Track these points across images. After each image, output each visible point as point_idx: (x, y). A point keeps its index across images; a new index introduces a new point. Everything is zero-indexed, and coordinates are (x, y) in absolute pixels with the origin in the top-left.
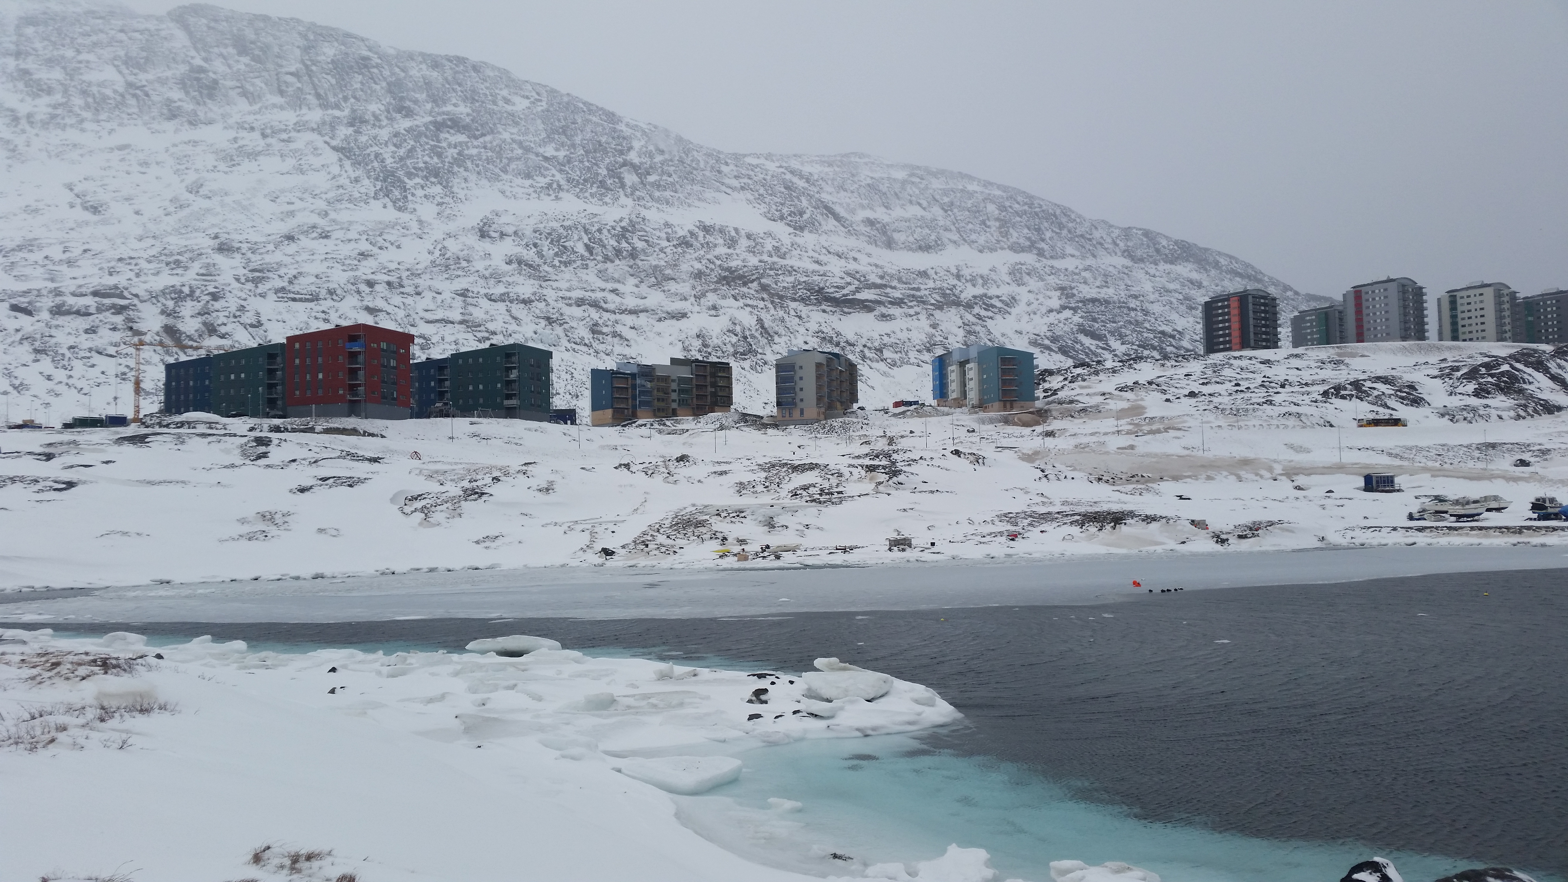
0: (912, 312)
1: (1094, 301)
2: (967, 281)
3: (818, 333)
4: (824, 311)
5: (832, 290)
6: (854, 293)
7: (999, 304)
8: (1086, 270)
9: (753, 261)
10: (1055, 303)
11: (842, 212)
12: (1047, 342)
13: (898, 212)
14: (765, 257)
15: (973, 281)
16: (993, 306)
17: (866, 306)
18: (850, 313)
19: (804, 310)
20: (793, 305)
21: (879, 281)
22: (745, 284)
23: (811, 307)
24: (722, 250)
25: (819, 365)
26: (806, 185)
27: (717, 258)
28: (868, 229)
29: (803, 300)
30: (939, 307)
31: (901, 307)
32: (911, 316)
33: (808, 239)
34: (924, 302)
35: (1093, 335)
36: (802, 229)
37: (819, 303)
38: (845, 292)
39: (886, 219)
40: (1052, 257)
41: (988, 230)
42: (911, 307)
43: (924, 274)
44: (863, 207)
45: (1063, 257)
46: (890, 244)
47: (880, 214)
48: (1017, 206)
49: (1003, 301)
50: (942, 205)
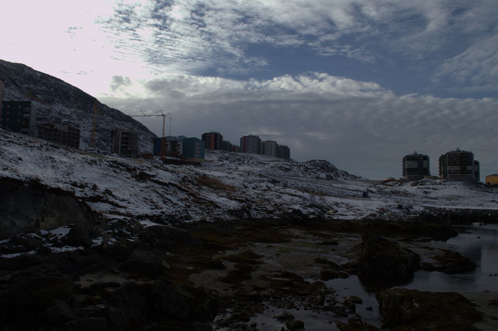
1: (104, 129)
2: (63, 116)
11: (18, 83)
13: (39, 87)
15: (65, 116)
39: (34, 89)
44: (25, 82)
47: (32, 87)
49: (75, 125)
50: (54, 89)
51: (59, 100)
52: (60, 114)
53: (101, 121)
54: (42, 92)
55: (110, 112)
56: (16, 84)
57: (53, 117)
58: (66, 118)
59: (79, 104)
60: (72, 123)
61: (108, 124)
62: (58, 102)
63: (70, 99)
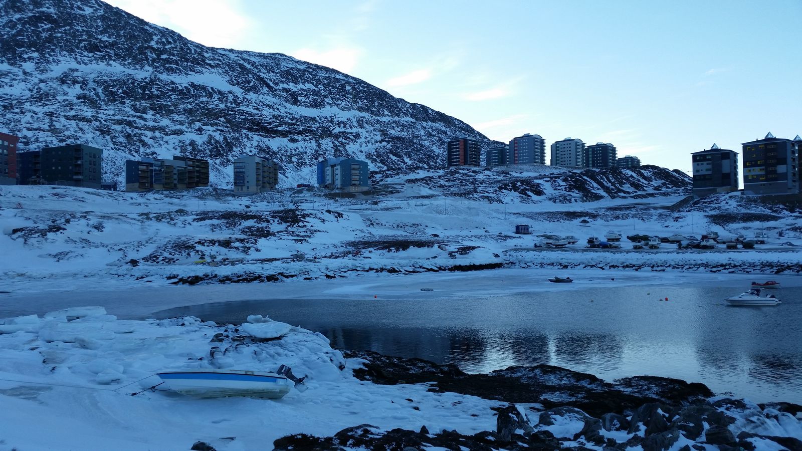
0: (307, 138)
1: (397, 138)
2: (336, 124)
3: (257, 146)
4: (261, 135)
5: (265, 125)
6: (276, 126)
7: (352, 137)
8: (393, 122)
9: (222, 106)
10: (379, 138)
11: (272, 84)
12: (374, 157)
13: (301, 86)
14: (229, 105)
15: (339, 124)
16: (349, 138)
17: (284, 134)
18: (275, 137)
19: (250, 134)
20: (244, 131)
21: (290, 121)
22: (217, 119)
23: (253, 133)
24: (205, 99)
25: (258, 163)
26: (252, 68)
27: (201, 102)
28: (285, 94)
29: (250, 129)
30: (321, 137)
31: (302, 136)
32: (307, 141)
33: (252, 96)
34: (313, 134)
35: (396, 155)
36: (249, 91)
37: (257, 131)
38: (271, 126)
39: (295, 89)
40: (378, 116)
41: (347, 99)
42: (307, 136)
43: (313, 119)
44: (281, 81)
45: (383, 115)
46: (296, 102)
47: (291, 86)
48: (361, 88)
49: (353, 136)
50: (324, 85)
51: (330, 102)
52: (332, 121)
53: (393, 126)
54: (306, 93)
55: (409, 110)
56: (268, 86)
57: (319, 127)
58: (339, 127)
59: (360, 103)
60: (348, 133)
61: (403, 129)
62: (330, 104)
63: (347, 98)
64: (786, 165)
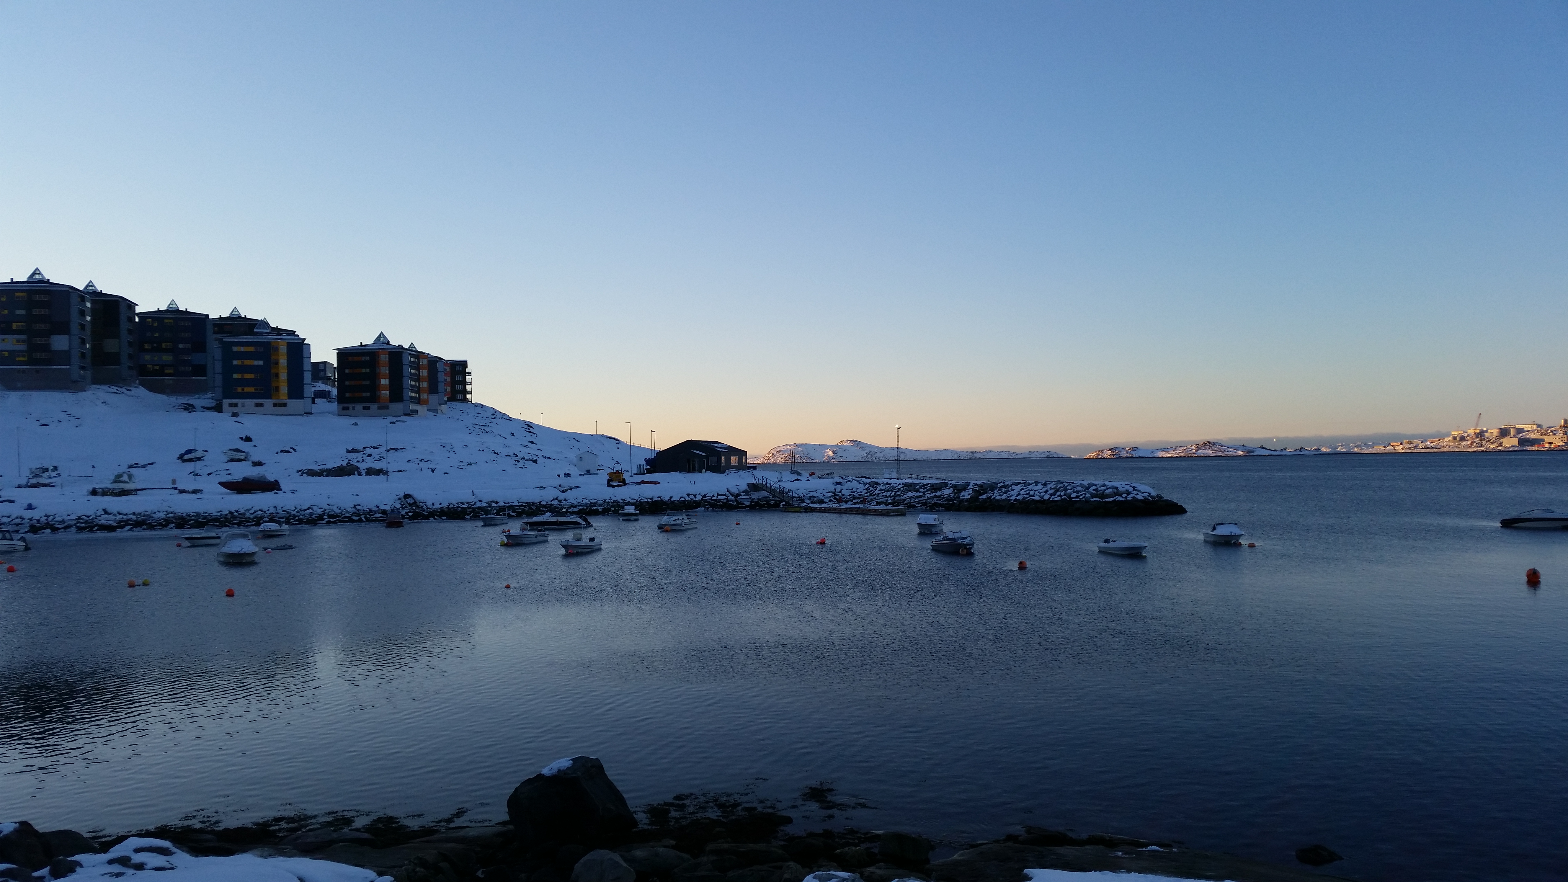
64: (67, 337)
